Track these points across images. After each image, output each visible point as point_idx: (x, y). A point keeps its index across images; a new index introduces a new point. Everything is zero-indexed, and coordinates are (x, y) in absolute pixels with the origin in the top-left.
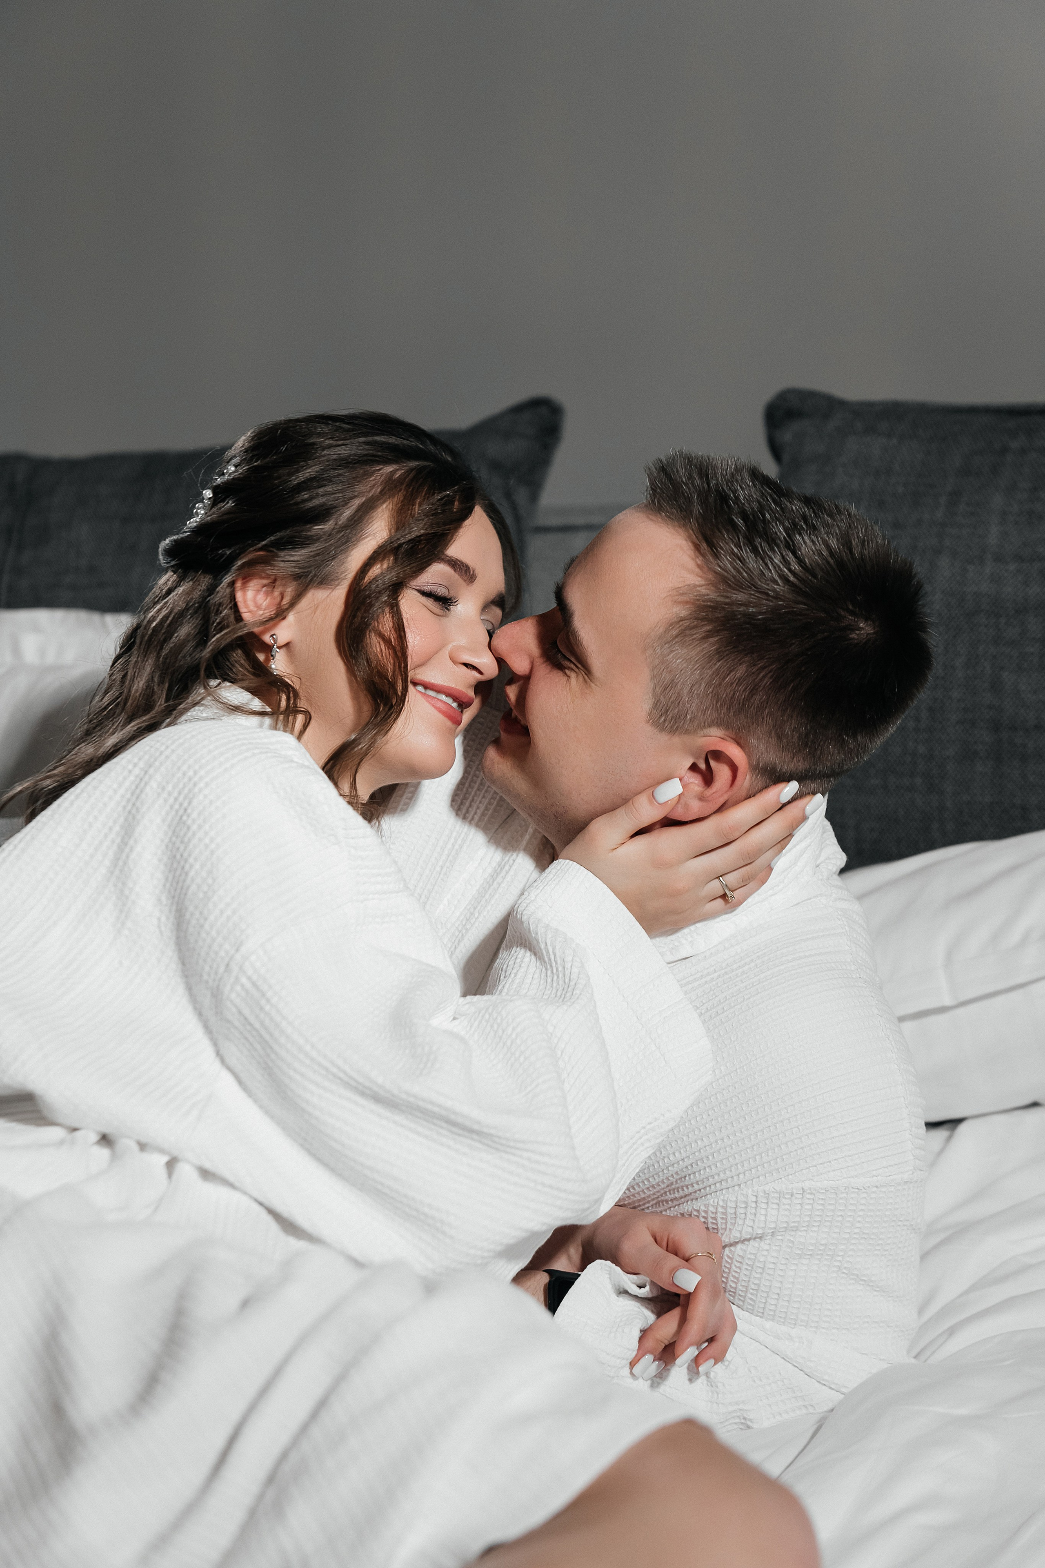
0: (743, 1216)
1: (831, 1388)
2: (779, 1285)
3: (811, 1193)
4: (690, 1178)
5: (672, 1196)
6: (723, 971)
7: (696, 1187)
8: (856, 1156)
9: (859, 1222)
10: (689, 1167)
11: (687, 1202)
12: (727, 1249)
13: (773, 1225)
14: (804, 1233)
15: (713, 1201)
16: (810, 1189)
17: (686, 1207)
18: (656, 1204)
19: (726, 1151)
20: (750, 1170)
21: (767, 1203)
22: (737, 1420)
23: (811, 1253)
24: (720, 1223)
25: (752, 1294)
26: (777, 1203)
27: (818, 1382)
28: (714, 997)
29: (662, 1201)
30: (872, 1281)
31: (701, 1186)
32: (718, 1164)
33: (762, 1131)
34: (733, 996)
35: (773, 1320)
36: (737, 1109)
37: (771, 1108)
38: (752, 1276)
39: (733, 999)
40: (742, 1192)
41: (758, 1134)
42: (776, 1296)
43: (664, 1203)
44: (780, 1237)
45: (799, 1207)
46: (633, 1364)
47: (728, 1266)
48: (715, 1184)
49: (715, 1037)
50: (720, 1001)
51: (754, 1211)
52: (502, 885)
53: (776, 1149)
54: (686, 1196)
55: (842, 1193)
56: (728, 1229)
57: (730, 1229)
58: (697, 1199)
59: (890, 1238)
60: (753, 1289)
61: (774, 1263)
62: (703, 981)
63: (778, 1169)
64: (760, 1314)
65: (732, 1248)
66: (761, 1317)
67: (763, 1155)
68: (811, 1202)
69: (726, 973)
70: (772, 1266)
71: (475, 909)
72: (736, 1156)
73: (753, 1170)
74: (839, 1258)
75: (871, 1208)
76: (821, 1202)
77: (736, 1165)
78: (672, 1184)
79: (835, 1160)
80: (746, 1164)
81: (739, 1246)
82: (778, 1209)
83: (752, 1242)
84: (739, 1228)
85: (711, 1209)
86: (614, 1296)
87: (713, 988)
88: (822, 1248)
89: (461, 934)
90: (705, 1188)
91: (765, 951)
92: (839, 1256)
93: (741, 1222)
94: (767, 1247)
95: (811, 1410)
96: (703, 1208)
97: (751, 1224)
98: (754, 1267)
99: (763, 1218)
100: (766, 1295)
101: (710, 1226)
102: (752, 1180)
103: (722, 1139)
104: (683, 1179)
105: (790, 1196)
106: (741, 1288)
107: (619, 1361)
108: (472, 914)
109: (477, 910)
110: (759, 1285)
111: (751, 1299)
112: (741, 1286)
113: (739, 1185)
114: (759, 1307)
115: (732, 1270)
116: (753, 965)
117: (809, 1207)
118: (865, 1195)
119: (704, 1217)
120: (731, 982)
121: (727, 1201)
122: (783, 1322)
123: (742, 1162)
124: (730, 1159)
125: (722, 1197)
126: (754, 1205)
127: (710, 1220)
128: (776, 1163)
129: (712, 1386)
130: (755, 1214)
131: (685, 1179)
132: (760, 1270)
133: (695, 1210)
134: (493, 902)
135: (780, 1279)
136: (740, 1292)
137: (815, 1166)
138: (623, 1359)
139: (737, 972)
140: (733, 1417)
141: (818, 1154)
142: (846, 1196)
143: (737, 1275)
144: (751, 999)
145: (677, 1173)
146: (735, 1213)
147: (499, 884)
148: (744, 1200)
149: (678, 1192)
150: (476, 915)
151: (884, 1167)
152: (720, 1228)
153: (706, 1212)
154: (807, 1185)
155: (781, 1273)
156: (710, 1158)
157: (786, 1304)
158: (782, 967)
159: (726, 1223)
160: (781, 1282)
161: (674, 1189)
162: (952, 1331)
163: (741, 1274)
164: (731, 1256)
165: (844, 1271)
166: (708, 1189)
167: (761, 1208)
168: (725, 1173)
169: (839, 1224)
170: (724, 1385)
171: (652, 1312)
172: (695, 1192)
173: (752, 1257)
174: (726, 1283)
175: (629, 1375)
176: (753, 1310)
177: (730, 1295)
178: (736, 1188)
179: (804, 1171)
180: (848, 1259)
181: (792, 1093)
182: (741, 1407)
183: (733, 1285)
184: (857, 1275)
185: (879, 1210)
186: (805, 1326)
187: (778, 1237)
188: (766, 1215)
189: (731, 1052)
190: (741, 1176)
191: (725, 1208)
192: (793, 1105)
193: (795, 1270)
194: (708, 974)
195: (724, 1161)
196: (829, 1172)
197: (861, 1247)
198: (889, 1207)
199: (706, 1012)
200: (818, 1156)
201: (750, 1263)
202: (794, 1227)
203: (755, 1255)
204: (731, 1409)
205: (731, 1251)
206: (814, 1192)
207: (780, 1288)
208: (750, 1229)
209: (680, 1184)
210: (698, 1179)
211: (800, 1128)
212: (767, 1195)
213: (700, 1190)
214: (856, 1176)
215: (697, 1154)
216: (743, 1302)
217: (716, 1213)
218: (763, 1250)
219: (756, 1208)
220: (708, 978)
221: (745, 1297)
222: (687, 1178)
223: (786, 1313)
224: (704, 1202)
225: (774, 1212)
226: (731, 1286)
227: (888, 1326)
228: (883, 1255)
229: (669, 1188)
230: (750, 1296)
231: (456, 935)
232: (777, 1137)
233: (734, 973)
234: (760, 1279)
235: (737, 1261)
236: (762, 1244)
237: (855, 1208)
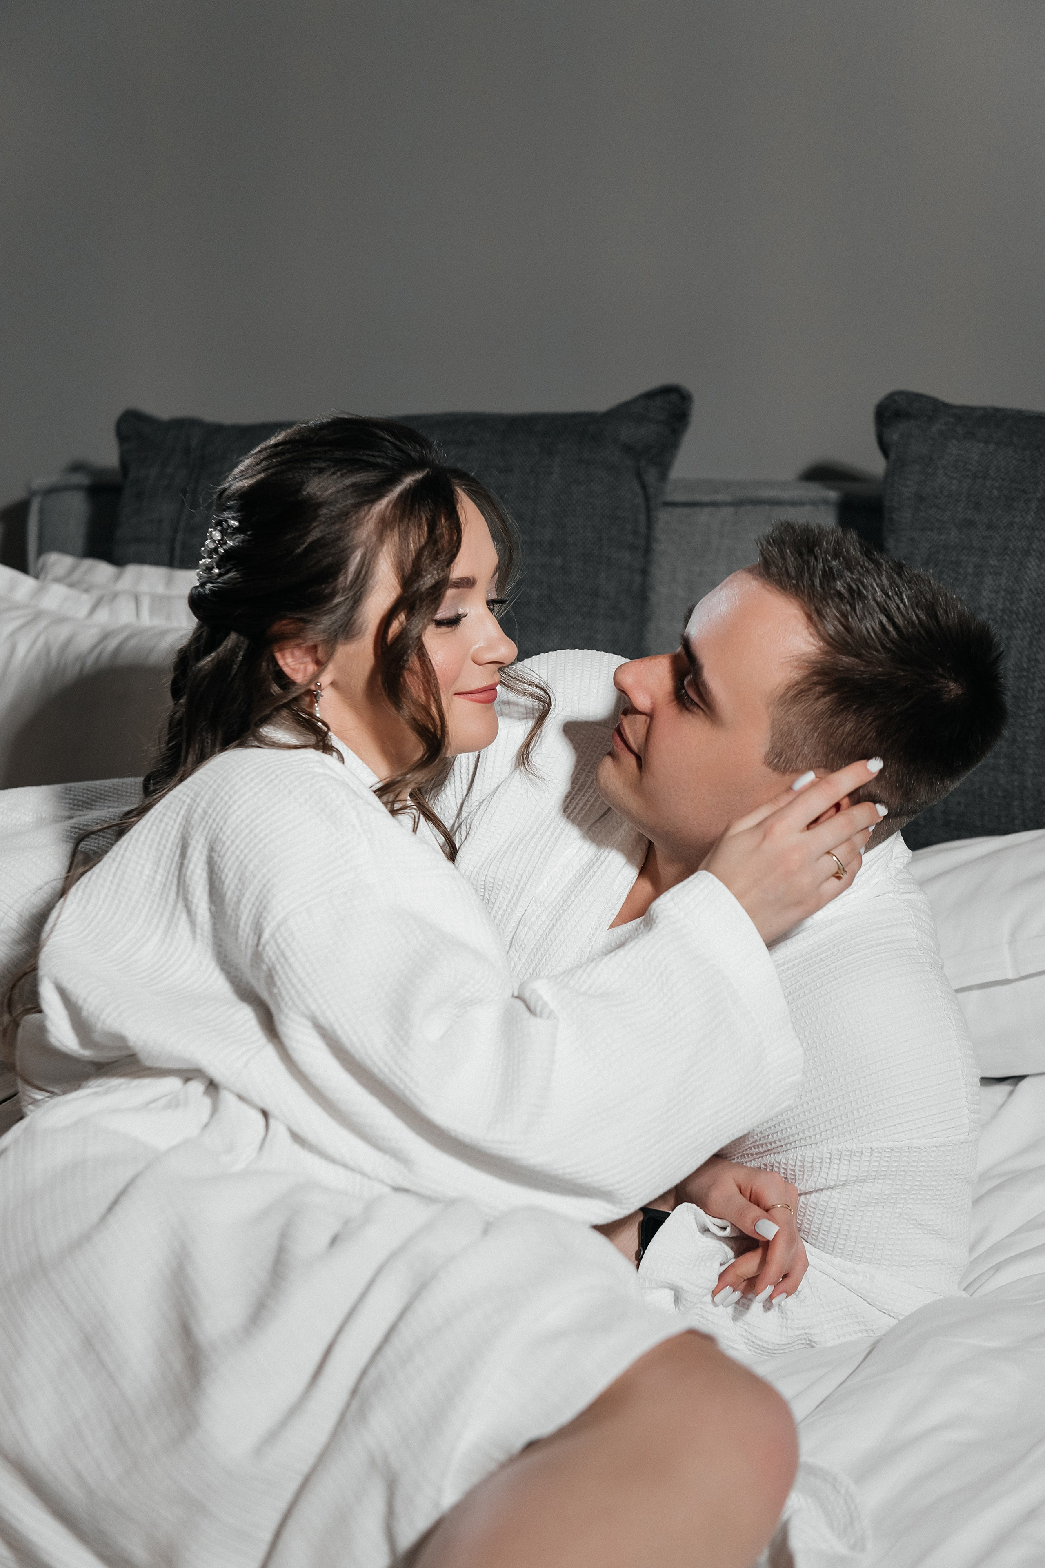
0: (819, 1169)
1: (890, 1315)
2: (847, 1228)
3: (879, 1152)
4: (773, 1137)
5: (757, 1150)
6: (803, 958)
7: (778, 1144)
8: (918, 1121)
9: (919, 1176)
10: (772, 1128)
11: (770, 1154)
12: (802, 1198)
13: (844, 1179)
14: (870, 1185)
15: (793, 1156)
16: (877, 1148)
17: (769, 1159)
18: (741, 1156)
19: (805, 1115)
20: (826, 1131)
21: (840, 1159)
22: (804, 1342)
23: (876, 1201)
24: (797, 1174)
25: (823, 1234)
26: (848, 1160)
27: (879, 1310)
28: (796, 981)
29: (748, 1154)
30: (928, 1225)
31: (783, 1143)
32: (798, 1126)
33: (837, 1098)
34: (813, 981)
35: (841, 1257)
36: (816, 1080)
37: (845, 1079)
38: (824, 1220)
39: (813, 984)
40: (818, 1149)
41: (834, 1101)
42: (845, 1237)
43: (750, 1155)
44: (850, 1187)
45: (867, 1164)
46: (714, 1293)
47: (803, 1210)
48: (795, 1142)
49: (798, 1017)
50: (801, 985)
51: (828, 1165)
52: (597, 874)
53: (849, 1114)
54: (769, 1150)
55: (906, 1152)
56: (805, 1180)
57: (807, 1180)
58: (779, 1153)
59: (947, 1189)
60: (824, 1231)
61: (843, 1209)
62: (786, 966)
63: (850, 1131)
64: (830, 1252)
65: (808, 1196)
66: (830, 1254)
67: (837, 1119)
68: (878, 1159)
69: (806, 960)
70: (841, 1212)
71: (572, 892)
72: (814, 1119)
73: (828, 1131)
74: (901, 1205)
75: (930, 1164)
76: (887, 1159)
77: (814, 1126)
78: (756, 1141)
79: (900, 1124)
80: (822, 1126)
81: (813, 1194)
82: (849, 1165)
83: (824, 1191)
84: (815, 1180)
85: (791, 1162)
86: (699, 1234)
87: (795, 974)
88: (886, 1197)
89: (558, 914)
90: (786, 1145)
91: (840, 939)
92: (900, 1203)
93: (816, 1174)
94: (837, 1196)
95: (871, 1334)
96: (783, 1161)
97: (825, 1176)
98: (826, 1212)
99: (835, 1172)
100: (836, 1236)
101: (789, 1176)
102: (828, 1139)
103: (802, 1105)
104: (766, 1137)
105: (860, 1154)
106: (814, 1229)
107: (701, 1290)
108: (569, 897)
109: (574, 893)
110: (829, 1227)
111: (822, 1238)
112: (814, 1227)
113: (816, 1143)
114: (829, 1245)
115: (806, 1214)
116: (830, 952)
117: (877, 1164)
118: (926, 1154)
119: (784, 1169)
120: (811, 968)
121: (805, 1156)
122: (850, 1259)
123: (819, 1124)
124: (809, 1121)
125: (801, 1153)
126: (828, 1161)
127: (789, 1172)
128: (849, 1126)
129: (782, 1312)
130: (829, 1168)
131: (768, 1137)
132: (830, 1215)
133: (776, 1162)
134: (588, 888)
135: (848, 1223)
136: (814, 1233)
137: (882, 1129)
138: (705, 1289)
139: (815, 959)
140: (800, 1339)
141: (885, 1119)
142: (909, 1154)
143: (811, 1219)
144: (829, 985)
145: (761, 1132)
146: (812, 1167)
147: (595, 873)
148: (820, 1156)
149: (762, 1147)
150: (573, 898)
151: (943, 1130)
152: (797, 1179)
153: (786, 1164)
154: (875, 1145)
155: (849, 1218)
156: (791, 1120)
157: (853, 1244)
158: (856, 955)
159: (803, 1175)
160: (850, 1226)
161: (758, 1145)
162: (998, 1268)
163: (815, 1218)
164: (806, 1203)
165: (905, 1216)
166: (788, 1145)
167: (834, 1163)
168: (804, 1133)
169: (902, 1178)
170: (792, 1312)
171: (732, 1248)
172: (778, 1147)
173: (825, 1204)
174: (801, 1225)
175: (711, 1302)
176: (824, 1248)
177: (805, 1234)
178: (813, 1146)
179: (873, 1133)
180: (908, 1206)
181: (864, 1067)
182: (807, 1331)
183: (808, 1226)
184: (916, 1220)
185: (938, 1166)
186: (869, 1263)
187: (847, 1187)
188: (838, 1169)
189: (812, 1031)
190: (818, 1136)
191: (803, 1162)
192: (864, 1077)
193: (862, 1216)
194: (790, 961)
195: (803, 1123)
196: (894, 1134)
197: (920, 1197)
198: (946, 1163)
199: (790, 995)
200: (885, 1120)
201: (823, 1209)
202: (862, 1179)
203: (827, 1202)
204: (798, 1333)
205: (806, 1198)
206: (880, 1151)
207: (848, 1231)
208: (824, 1181)
209: (763, 1141)
210: (780, 1137)
211: (870, 1096)
212: (840, 1153)
213: (782, 1146)
214: (918, 1138)
215: (779, 1117)
216: (816, 1240)
217: (795, 1166)
218: (834, 1198)
219: (830, 1163)
220: (790, 965)
221: (818, 1236)
222: (770, 1137)
223: (853, 1251)
224: (785, 1156)
225: (846, 1168)
226: (805, 1227)
227: (942, 1264)
228: (940, 1204)
229: (753, 1144)
230: (822, 1236)
231: (554, 914)
232: (850, 1105)
233: (813, 960)
234: (831, 1222)
235: (811, 1207)
236: (834, 1192)
237: (916, 1164)
